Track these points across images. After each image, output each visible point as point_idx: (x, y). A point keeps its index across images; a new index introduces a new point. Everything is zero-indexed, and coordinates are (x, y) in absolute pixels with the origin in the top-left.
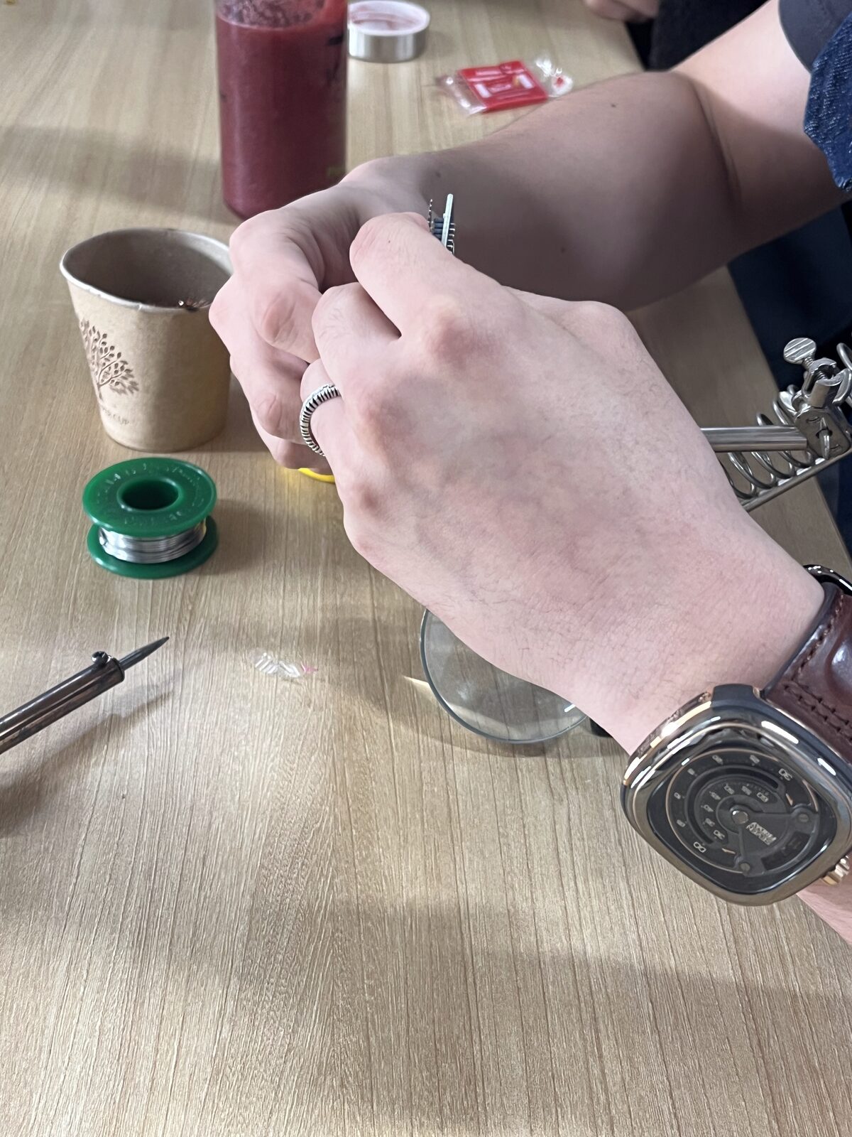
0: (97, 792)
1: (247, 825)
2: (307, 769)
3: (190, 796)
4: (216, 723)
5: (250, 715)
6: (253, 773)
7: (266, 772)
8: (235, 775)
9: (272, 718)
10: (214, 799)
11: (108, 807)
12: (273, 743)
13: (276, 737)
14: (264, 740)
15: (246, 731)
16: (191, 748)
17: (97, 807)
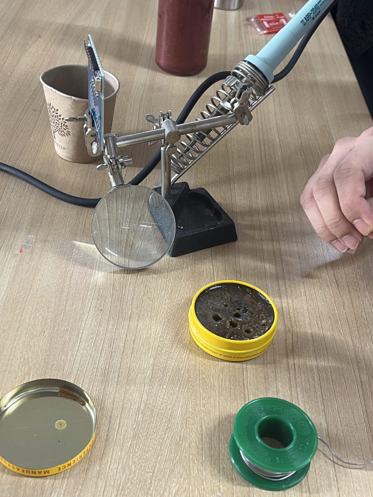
0: (90, 307)
1: (153, 327)
2: (180, 305)
3: (129, 312)
4: (142, 282)
5: (156, 280)
6: (157, 306)
7: (162, 305)
8: (149, 305)
9: (166, 282)
10: (140, 315)
11: (94, 314)
12: (166, 293)
13: (167, 290)
14: (162, 292)
15: (154, 286)
16: (131, 292)
17: (90, 314)
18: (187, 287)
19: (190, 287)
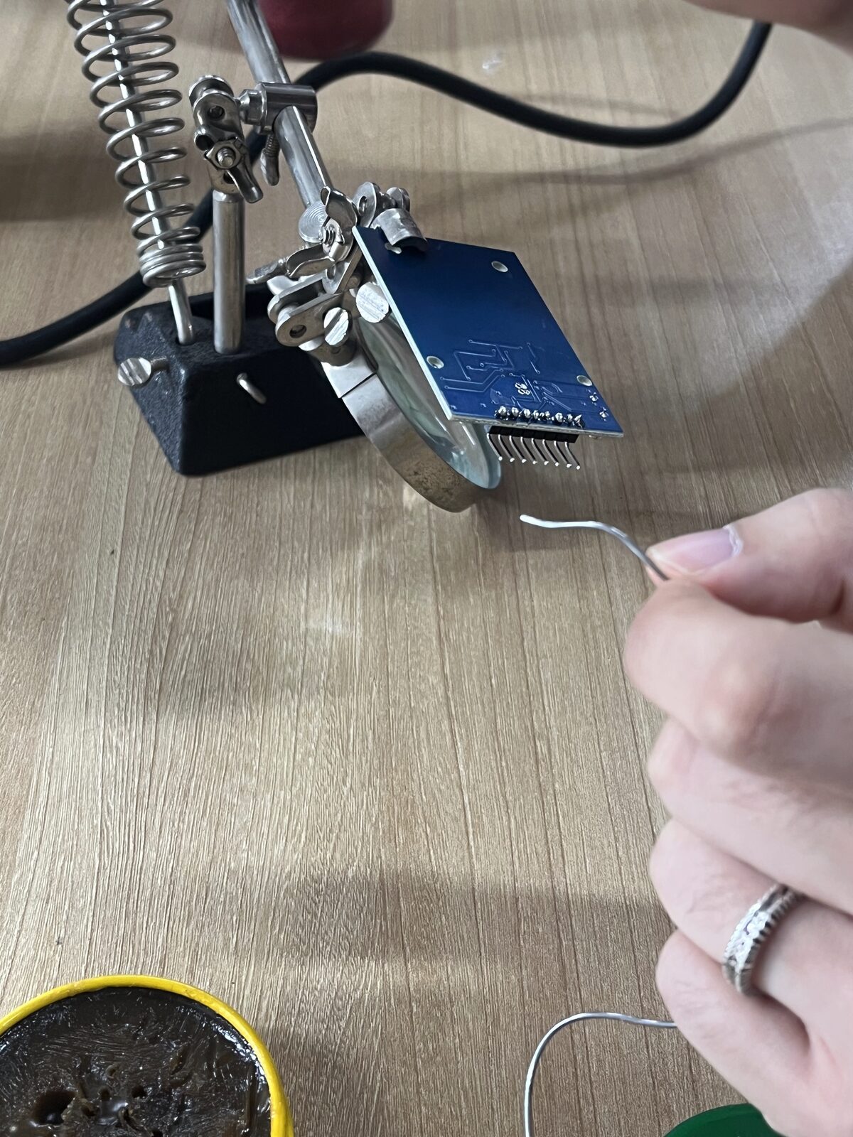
0: (20, 932)
11: (34, 960)
18: (363, 812)
19: (375, 811)
